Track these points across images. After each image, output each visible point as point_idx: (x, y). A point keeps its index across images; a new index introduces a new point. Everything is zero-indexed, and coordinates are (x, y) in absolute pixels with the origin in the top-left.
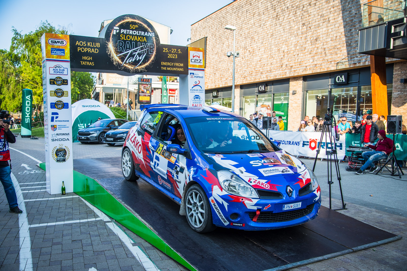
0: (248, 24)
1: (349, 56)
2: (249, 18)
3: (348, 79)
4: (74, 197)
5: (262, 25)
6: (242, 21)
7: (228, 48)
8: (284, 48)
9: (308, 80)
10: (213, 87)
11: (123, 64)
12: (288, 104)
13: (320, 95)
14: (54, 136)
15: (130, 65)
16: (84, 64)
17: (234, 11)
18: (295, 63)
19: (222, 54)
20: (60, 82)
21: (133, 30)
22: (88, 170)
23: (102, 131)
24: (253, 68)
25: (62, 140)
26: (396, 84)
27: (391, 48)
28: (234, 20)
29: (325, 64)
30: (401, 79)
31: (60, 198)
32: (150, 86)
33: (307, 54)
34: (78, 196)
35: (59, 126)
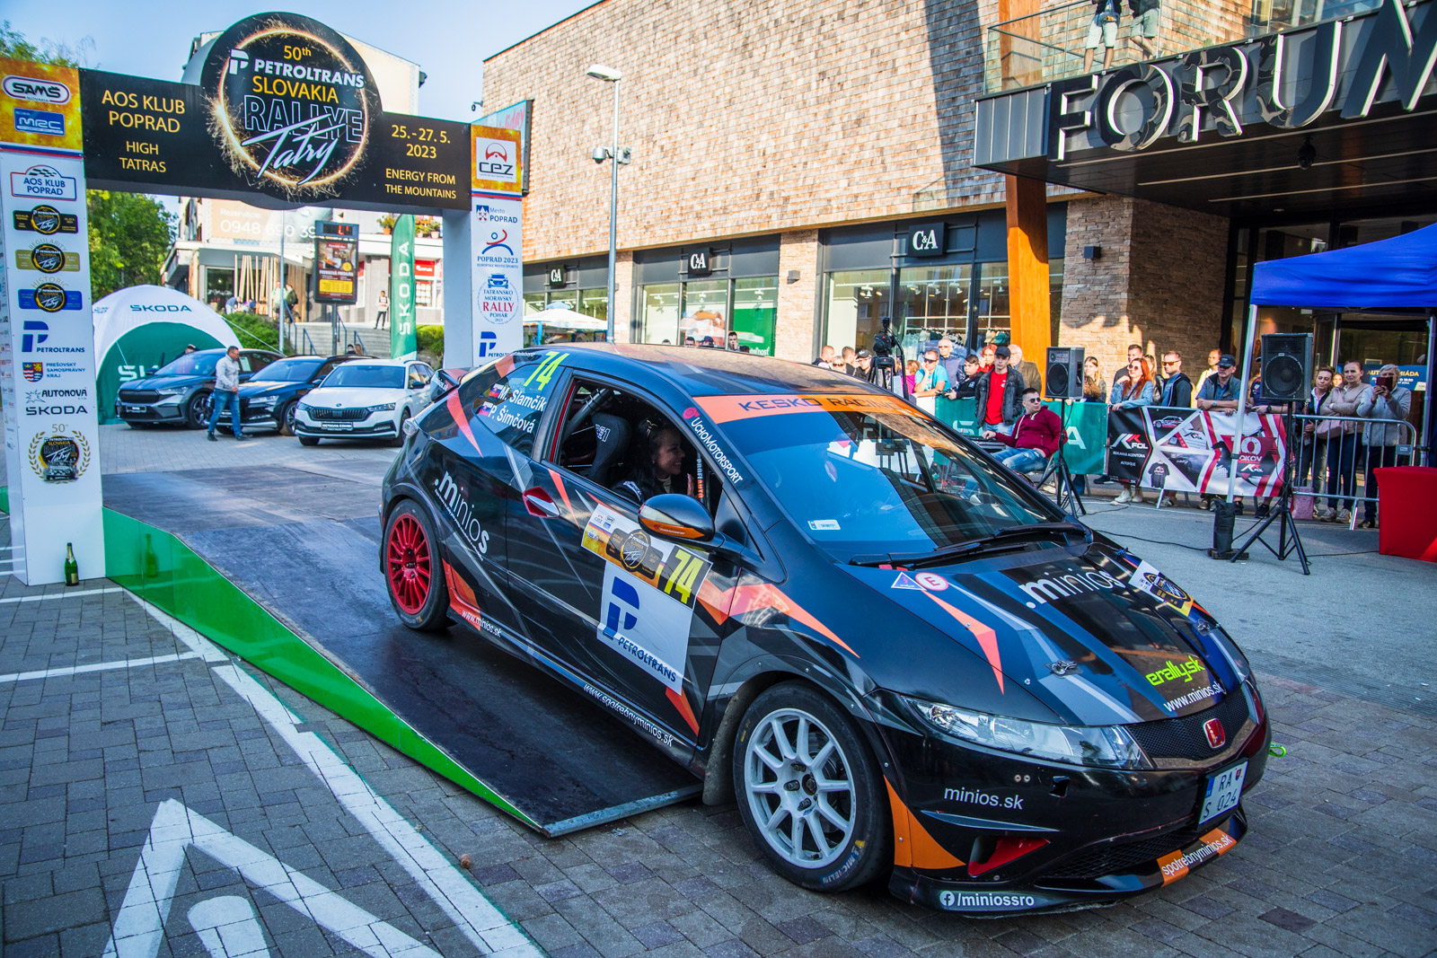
0: (659, 64)
1: (950, 173)
2: (663, 46)
3: (945, 240)
4: (107, 591)
5: (701, 71)
6: (641, 55)
7: (597, 136)
8: (765, 142)
9: (833, 239)
10: (553, 255)
11: (263, 171)
12: (775, 310)
13: (867, 286)
14: (34, 397)
15: (285, 173)
16: (131, 167)
17: (617, 24)
18: (796, 189)
19: (579, 153)
20: (48, 222)
21: (293, 63)
22: (151, 507)
23: (200, 387)
24: (674, 199)
25: (64, 410)
26: (1074, 260)
27: (1061, 156)
28: (617, 52)
29: (883, 195)
30: (1086, 248)
31: (59, 596)
32: (353, 249)
33: (830, 162)
34: (120, 589)
35: (50, 367)
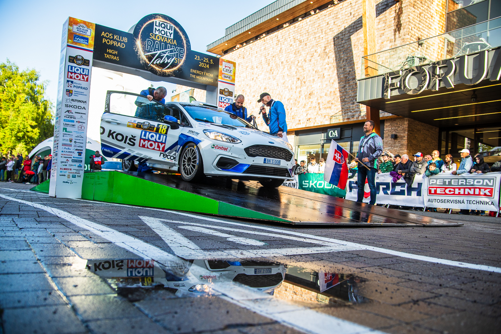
1: (343, 110)
3: (341, 134)
9: (300, 134)
11: (150, 64)
13: (311, 151)
16: (108, 57)
26: (387, 139)
27: (389, 97)
29: (319, 118)
30: (391, 135)
33: (300, 107)
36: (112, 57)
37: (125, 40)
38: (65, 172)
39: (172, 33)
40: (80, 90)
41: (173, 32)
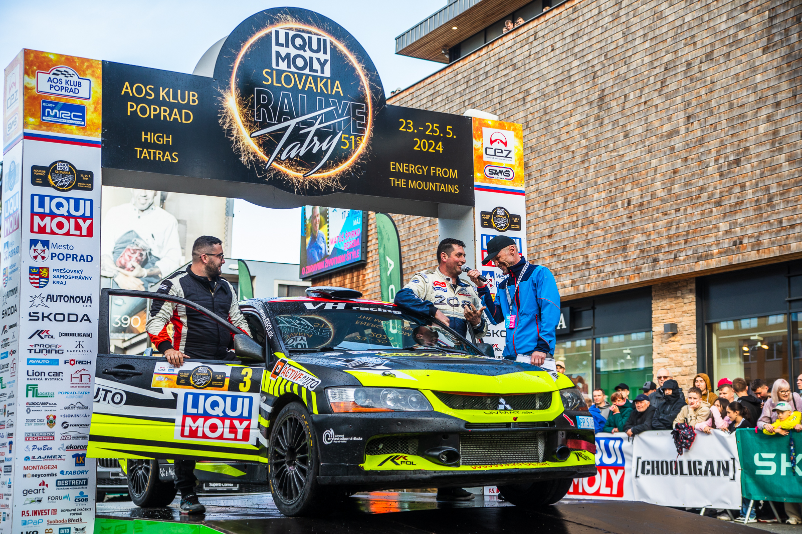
8: (630, 192)
9: (714, 290)
11: (269, 161)
15: (292, 165)
16: (145, 158)
33: (708, 206)
36: (159, 155)
37: (191, 98)
38: (37, 522)
39: (326, 61)
40: (70, 264)
41: (328, 57)
